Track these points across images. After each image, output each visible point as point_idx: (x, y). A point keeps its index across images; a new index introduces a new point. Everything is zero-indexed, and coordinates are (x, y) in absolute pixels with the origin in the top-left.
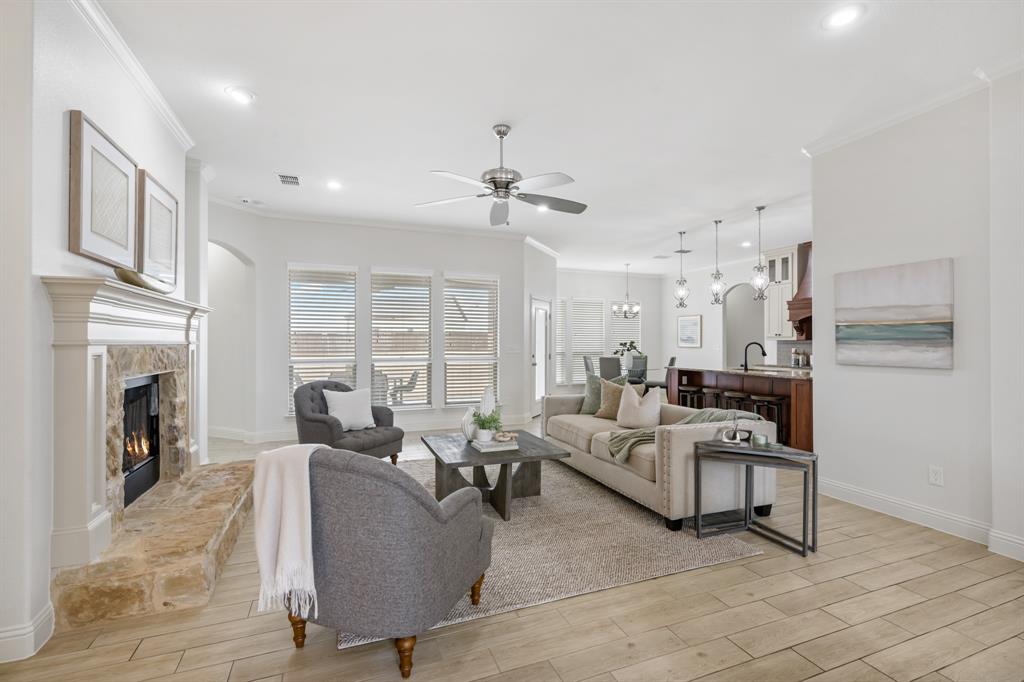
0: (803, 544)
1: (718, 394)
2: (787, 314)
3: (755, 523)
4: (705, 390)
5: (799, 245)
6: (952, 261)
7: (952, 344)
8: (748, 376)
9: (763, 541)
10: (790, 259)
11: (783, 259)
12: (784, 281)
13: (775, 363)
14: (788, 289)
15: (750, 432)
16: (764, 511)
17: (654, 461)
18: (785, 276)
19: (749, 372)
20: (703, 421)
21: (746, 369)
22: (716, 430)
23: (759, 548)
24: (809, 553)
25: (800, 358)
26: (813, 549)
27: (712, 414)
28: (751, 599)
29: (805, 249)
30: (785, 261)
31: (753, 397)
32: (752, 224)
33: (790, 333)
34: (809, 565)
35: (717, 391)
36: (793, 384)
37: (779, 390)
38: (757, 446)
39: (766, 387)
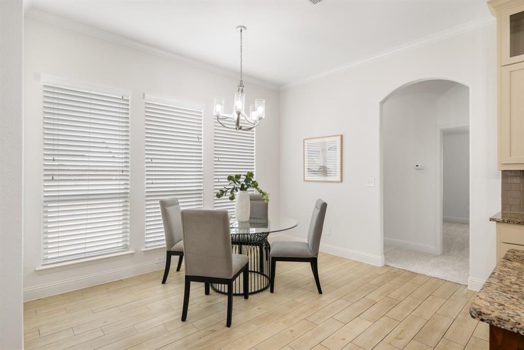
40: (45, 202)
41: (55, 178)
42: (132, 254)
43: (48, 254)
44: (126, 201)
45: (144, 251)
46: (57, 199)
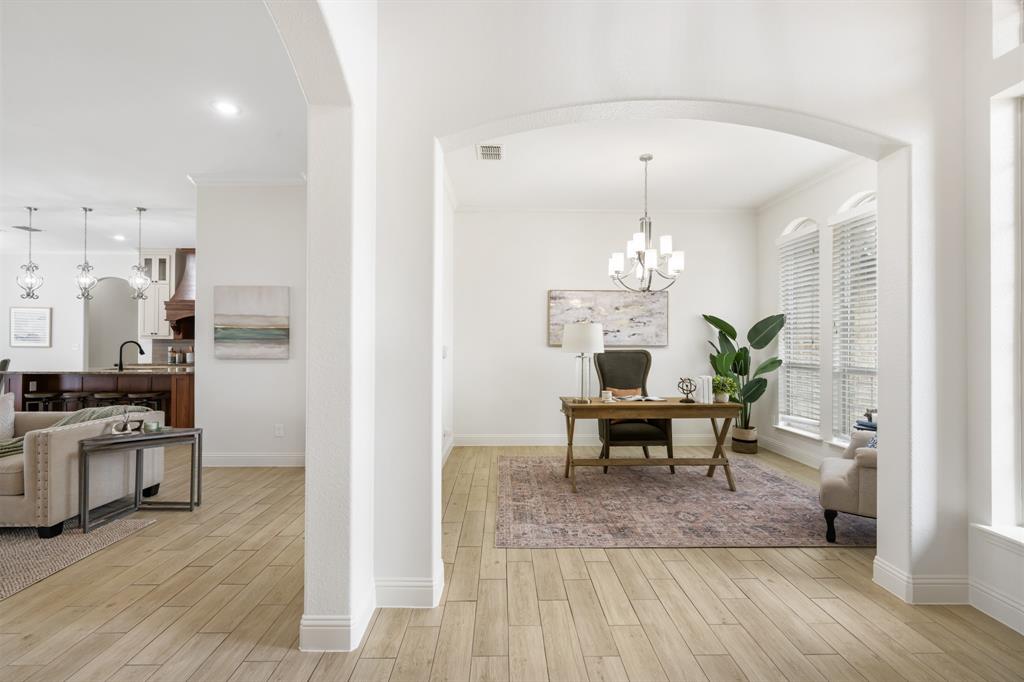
0: (190, 504)
1: (84, 398)
2: (164, 313)
3: (143, 503)
4: (66, 395)
5: (177, 250)
6: (289, 288)
7: (288, 343)
8: (125, 375)
9: (155, 513)
10: (168, 262)
11: (160, 260)
12: (163, 282)
13: (150, 361)
14: (166, 290)
15: (141, 422)
16: (151, 491)
17: (22, 472)
18: (162, 276)
19: (125, 371)
20: (83, 421)
21: (121, 369)
22: (103, 425)
23: (151, 519)
24: (195, 508)
25: (177, 355)
26: (198, 504)
27: (93, 413)
28: (149, 554)
29: (183, 255)
30: (162, 262)
31: (131, 396)
32: (133, 220)
33: (166, 332)
34: (196, 515)
35: (83, 395)
36: (173, 380)
37: (158, 386)
38: (148, 432)
39: (145, 385)
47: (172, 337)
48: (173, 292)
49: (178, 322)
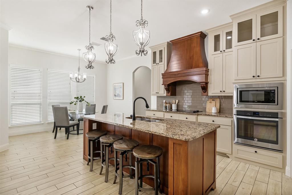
2: (161, 81)
5: (168, 42)
10: (163, 51)
11: (160, 51)
12: (160, 63)
14: (163, 67)
18: (161, 60)
25: (168, 105)
33: (163, 91)
40: (11, 105)
41: (15, 97)
42: (43, 124)
43: (12, 122)
44: (41, 106)
45: (47, 123)
46: (16, 104)
47: (165, 95)
48: (166, 68)
49: (169, 85)
